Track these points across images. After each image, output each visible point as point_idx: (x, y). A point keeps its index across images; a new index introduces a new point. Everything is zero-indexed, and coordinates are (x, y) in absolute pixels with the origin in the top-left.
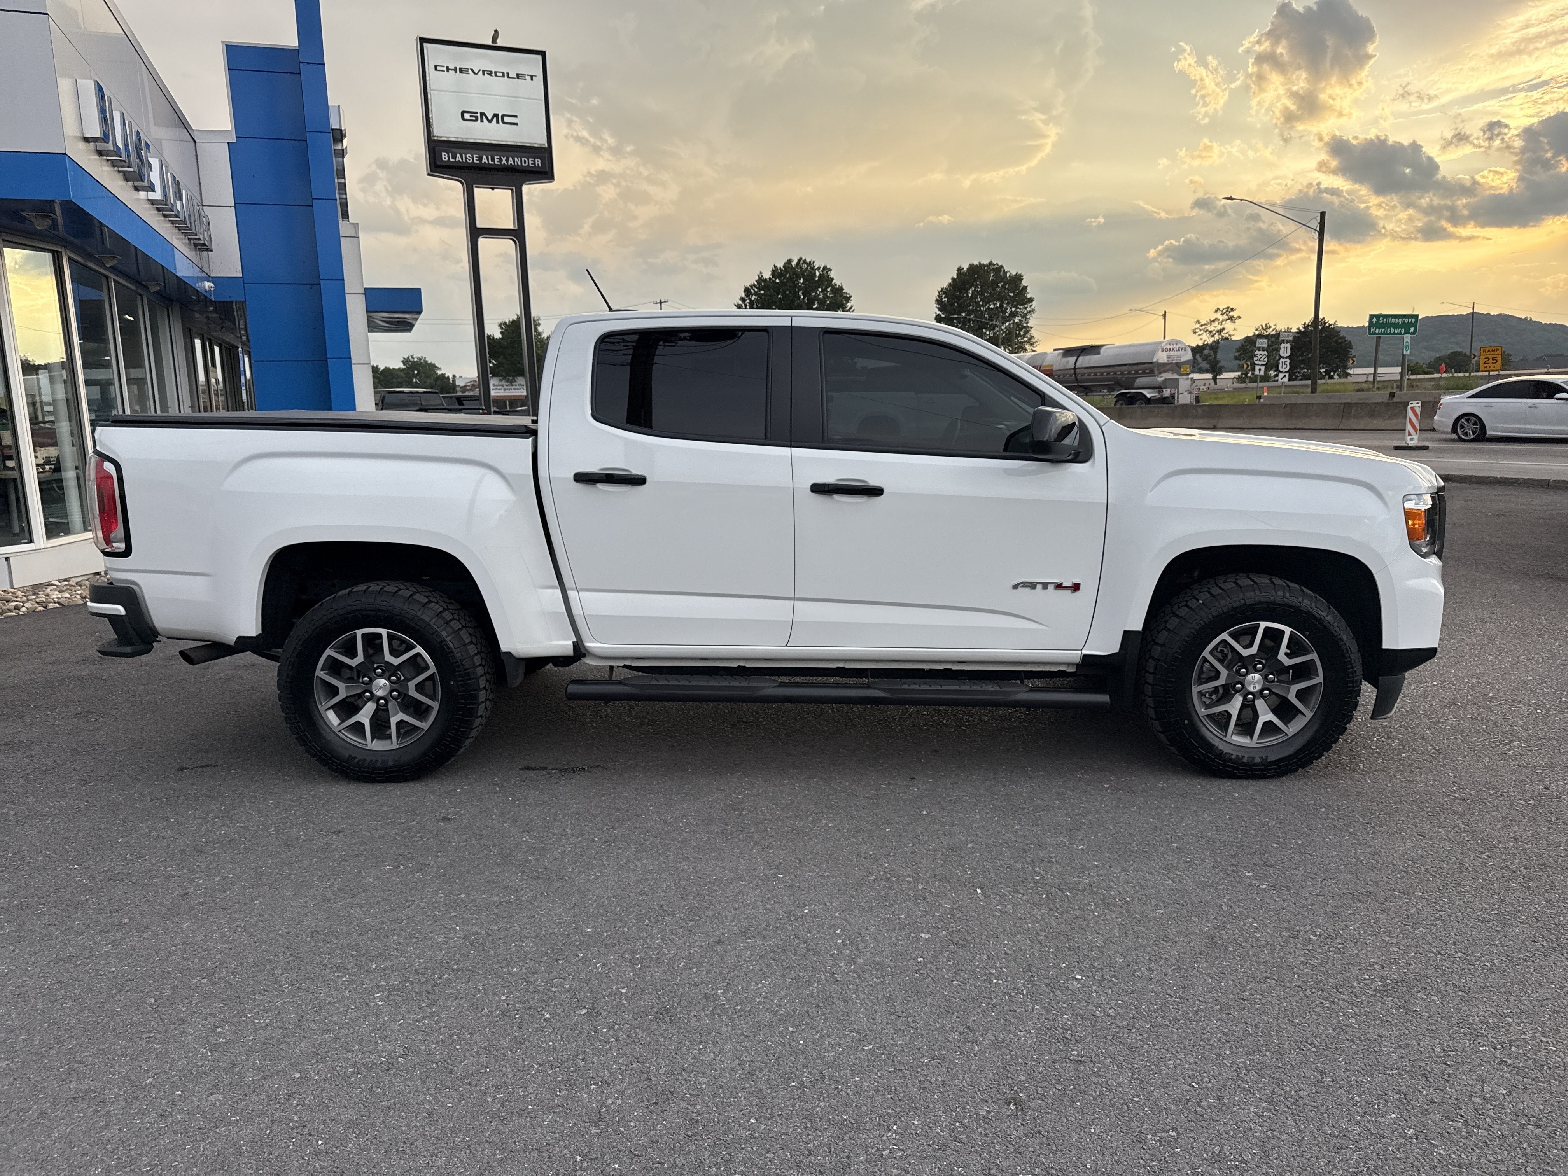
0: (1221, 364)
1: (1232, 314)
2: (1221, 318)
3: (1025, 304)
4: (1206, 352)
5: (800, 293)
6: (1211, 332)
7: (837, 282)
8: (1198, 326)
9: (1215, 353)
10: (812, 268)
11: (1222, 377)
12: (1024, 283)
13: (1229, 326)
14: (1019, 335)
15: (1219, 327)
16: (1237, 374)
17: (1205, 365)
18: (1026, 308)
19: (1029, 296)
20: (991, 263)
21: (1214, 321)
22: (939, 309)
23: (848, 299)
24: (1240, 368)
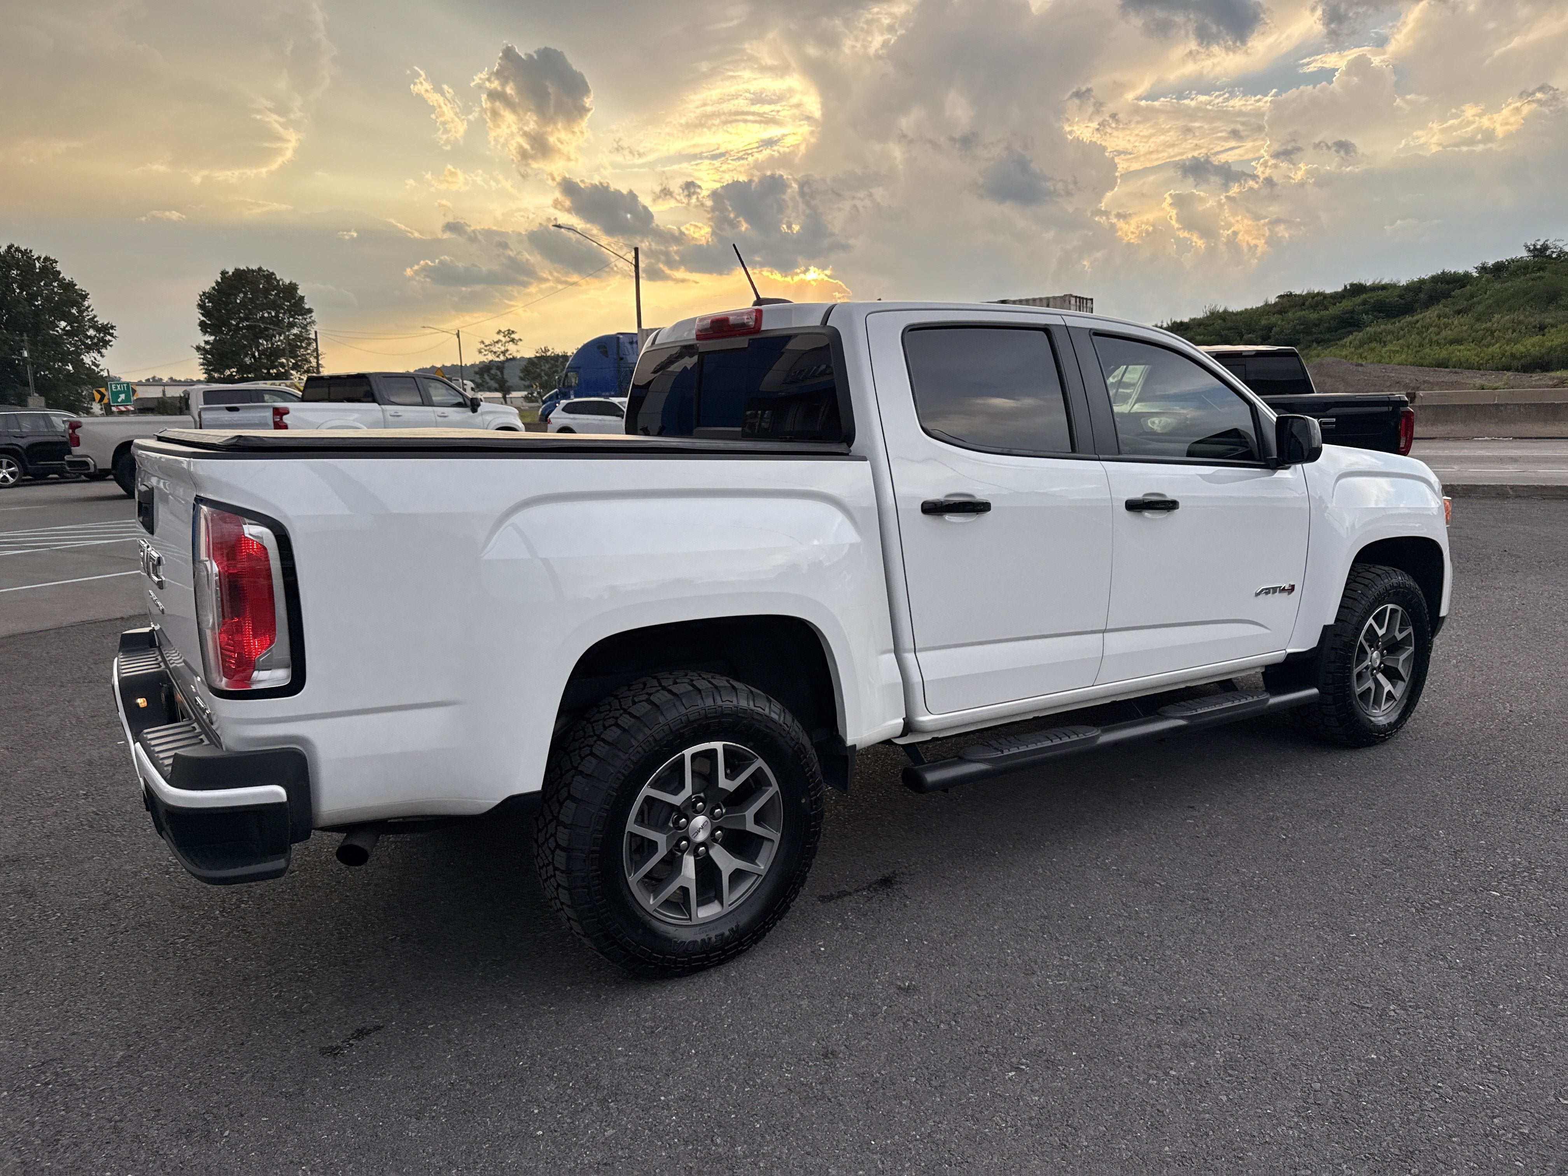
0: (508, 384)
1: (513, 336)
2: (504, 340)
3: (305, 314)
4: (493, 372)
5: (15, 286)
6: (495, 353)
7: (67, 275)
8: (482, 346)
9: (502, 373)
10: (30, 258)
11: (511, 396)
12: (300, 292)
13: (511, 347)
14: (301, 347)
15: (503, 349)
16: (525, 393)
17: (493, 384)
18: (305, 319)
19: (307, 307)
20: (260, 269)
21: (497, 342)
22: (203, 315)
23: (85, 297)
24: (526, 388)
